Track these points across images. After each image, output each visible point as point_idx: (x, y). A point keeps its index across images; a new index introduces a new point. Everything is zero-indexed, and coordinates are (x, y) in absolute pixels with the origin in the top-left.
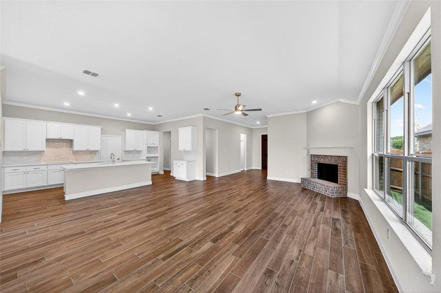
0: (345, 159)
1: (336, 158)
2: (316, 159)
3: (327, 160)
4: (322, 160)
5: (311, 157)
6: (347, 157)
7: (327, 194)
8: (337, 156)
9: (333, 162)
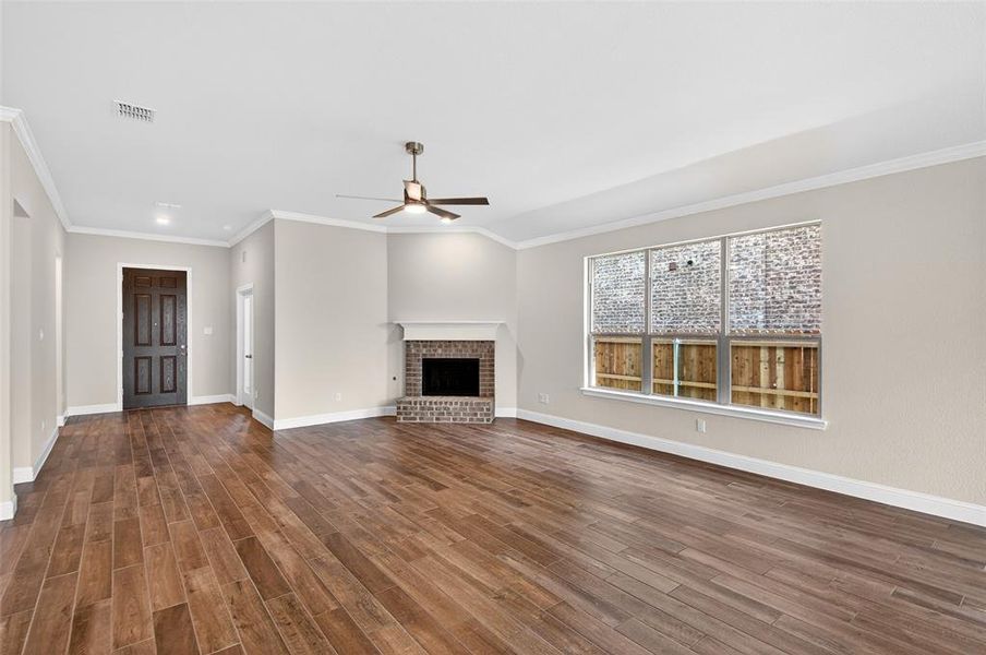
0: (489, 346)
1: (475, 344)
2: (424, 351)
3: (454, 350)
4: (440, 351)
5: (408, 346)
6: (493, 342)
7: (478, 419)
8: (477, 342)
9: (467, 355)
